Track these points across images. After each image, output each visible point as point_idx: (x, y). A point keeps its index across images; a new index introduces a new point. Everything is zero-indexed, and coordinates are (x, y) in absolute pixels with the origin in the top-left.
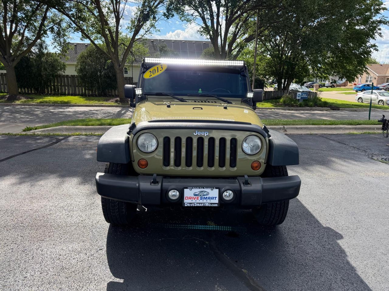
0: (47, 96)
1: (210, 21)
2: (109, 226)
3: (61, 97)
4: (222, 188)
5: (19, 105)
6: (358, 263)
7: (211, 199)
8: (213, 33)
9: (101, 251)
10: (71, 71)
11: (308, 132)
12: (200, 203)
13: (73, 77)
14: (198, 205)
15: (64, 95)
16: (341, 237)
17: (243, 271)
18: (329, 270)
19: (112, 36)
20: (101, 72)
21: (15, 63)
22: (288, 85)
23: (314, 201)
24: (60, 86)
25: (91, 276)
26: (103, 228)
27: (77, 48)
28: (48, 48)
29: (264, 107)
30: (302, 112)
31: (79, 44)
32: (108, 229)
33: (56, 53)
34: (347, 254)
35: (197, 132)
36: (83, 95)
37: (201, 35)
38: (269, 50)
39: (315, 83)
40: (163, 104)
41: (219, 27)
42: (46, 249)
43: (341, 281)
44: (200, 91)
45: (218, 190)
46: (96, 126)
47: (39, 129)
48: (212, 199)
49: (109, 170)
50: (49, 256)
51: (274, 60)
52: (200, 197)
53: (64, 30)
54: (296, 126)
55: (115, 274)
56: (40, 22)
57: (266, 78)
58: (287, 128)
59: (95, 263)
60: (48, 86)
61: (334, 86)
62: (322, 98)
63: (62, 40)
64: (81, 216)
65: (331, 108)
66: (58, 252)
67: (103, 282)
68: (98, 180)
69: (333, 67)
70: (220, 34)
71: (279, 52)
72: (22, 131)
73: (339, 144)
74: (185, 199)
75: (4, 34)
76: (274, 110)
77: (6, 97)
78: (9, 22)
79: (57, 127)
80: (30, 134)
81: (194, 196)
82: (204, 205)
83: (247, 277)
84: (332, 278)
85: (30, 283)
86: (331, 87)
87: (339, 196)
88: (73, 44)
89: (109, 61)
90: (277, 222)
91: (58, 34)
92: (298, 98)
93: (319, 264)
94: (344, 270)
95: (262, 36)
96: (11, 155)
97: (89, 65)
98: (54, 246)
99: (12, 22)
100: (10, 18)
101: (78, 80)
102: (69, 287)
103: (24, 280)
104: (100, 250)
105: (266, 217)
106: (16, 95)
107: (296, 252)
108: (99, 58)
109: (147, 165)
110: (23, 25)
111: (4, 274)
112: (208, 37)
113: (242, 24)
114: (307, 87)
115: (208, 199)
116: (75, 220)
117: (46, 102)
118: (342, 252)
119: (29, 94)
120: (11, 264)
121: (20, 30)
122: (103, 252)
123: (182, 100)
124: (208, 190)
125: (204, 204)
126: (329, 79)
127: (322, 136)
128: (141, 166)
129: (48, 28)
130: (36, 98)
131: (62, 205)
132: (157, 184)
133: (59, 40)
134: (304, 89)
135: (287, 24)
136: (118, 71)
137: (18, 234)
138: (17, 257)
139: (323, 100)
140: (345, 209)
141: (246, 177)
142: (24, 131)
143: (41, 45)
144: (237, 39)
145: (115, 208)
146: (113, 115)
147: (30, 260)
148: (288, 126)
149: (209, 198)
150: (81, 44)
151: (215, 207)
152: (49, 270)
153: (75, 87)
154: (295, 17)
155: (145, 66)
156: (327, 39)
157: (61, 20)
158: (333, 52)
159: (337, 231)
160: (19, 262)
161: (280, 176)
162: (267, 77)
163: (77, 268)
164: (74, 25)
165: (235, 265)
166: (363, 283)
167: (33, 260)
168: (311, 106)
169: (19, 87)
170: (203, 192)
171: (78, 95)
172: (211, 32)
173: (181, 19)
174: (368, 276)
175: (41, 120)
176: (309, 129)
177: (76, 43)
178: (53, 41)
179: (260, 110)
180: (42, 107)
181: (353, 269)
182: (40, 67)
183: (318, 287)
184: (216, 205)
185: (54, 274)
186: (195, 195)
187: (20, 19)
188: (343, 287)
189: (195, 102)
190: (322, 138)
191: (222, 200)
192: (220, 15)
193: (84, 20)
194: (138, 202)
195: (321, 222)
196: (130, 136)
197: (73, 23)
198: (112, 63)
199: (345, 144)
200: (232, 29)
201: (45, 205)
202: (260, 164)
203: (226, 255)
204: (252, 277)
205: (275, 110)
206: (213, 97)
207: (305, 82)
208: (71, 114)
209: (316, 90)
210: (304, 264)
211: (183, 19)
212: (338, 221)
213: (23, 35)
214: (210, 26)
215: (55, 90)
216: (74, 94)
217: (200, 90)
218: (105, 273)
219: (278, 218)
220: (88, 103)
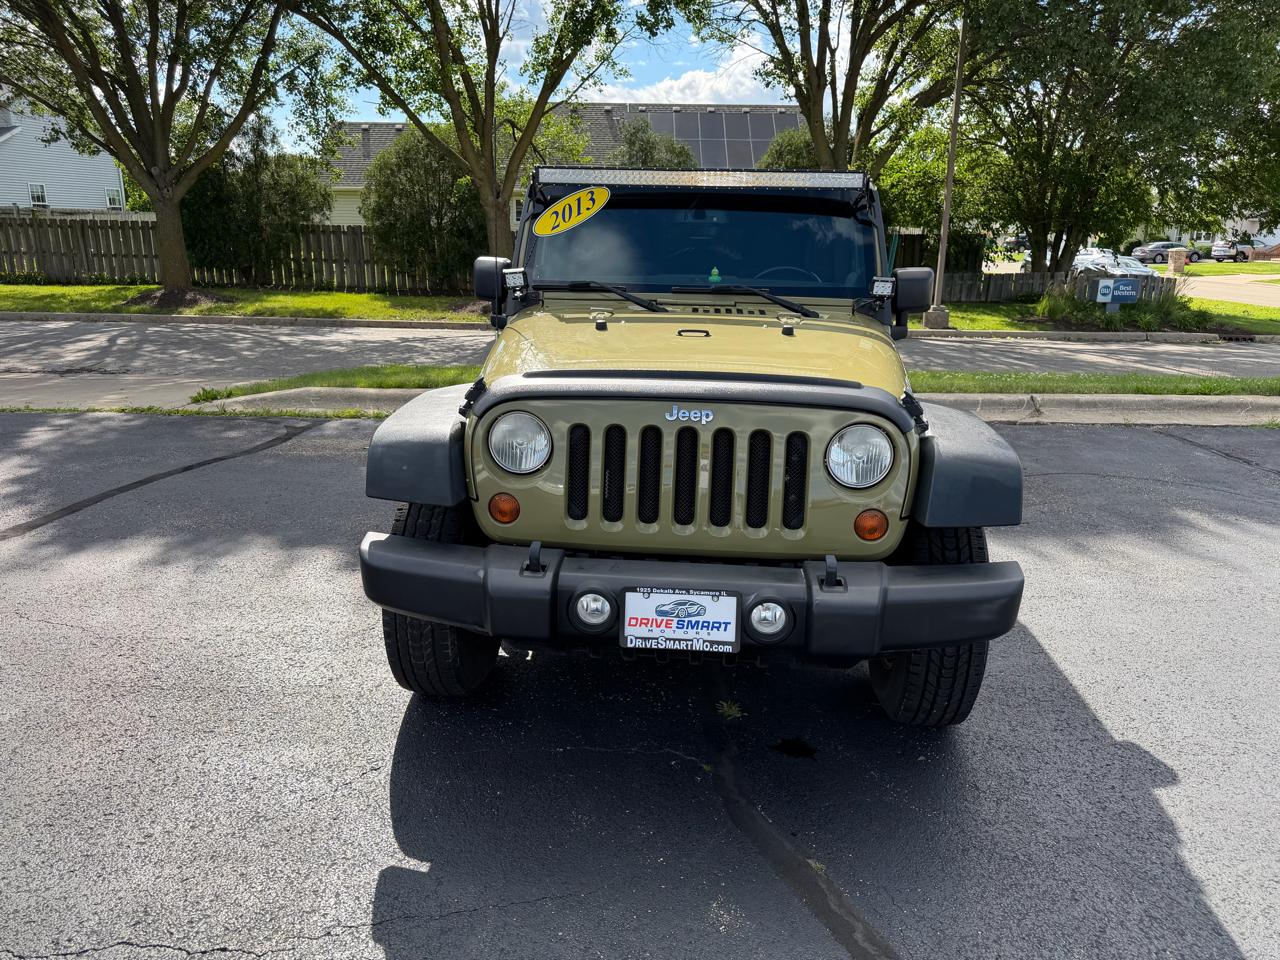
0: (274, 295)
1: (798, 37)
2: (408, 700)
3: (316, 297)
4: (750, 595)
5: (192, 320)
6: (1214, 868)
7: (713, 627)
8: (807, 80)
9: (376, 773)
10: (346, 214)
11: (1118, 419)
12: (675, 640)
13: (354, 231)
14: (670, 645)
15: (328, 288)
16: (1170, 778)
17: (809, 865)
18: (1105, 885)
19: (473, 98)
20: (440, 217)
21: (181, 191)
22: (1071, 253)
23: (1098, 651)
24: (315, 260)
25: (335, 846)
26: (391, 705)
27: (369, 139)
28: (281, 140)
29: (977, 328)
30: (1114, 347)
31: (376, 125)
32: (404, 709)
33: (301, 158)
34: (1181, 834)
35: (675, 412)
36: (384, 291)
37: (767, 85)
38: (1003, 132)
39: (1172, 246)
40: (586, 320)
41: (828, 55)
42: (216, 759)
43: (1141, 921)
44: (715, 276)
45: (733, 601)
46: (412, 388)
47: (238, 395)
48: (715, 630)
49: (405, 526)
50: (221, 781)
51: (1021, 167)
52: (676, 620)
53: (328, 84)
54: (1077, 397)
55: (407, 846)
56: (255, 59)
57: (992, 229)
58: (1045, 404)
59: (352, 807)
60: (281, 261)
61: (1246, 257)
62: (1190, 300)
63: (321, 114)
64: (329, 666)
65: (1224, 336)
66: (250, 769)
67: (368, 867)
68: (367, 556)
69: (1236, 189)
70: (829, 79)
71: (1040, 140)
72: (190, 401)
73: (1225, 461)
74: (630, 625)
75: (149, 101)
76: (1012, 340)
77: (156, 298)
78: (164, 60)
79: (293, 391)
80: (212, 410)
81: (655, 617)
82: (687, 646)
83: (821, 884)
84: (1112, 910)
85: (158, 853)
86: (1234, 258)
87: (1190, 641)
88: (356, 125)
89: (465, 180)
90: (947, 716)
91: (311, 95)
92: (1100, 299)
93: (1076, 860)
94: (1160, 887)
95: (980, 84)
96: (148, 473)
97: (403, 194)
98: (240, 751)
99: (172, 61)
100: (166, 47)
101: (370, 241)
102: (268, 873)
103: (142, 843)
104: (373, 769)
105: (906, 695)
106: (183, 291)
107: (1003, 816)
108: (435, 172)
109: (515, 514)
110: (206, 71)
111: (91, 823)
112: (792, 90)
113: (910, 45)
114: (1143, 260)
115: (703, 626)
116: (309, 675)
117: (272, 312)
118: (1166, 826)
119: (222, 286)
120: (114, 794)
121: (195, 83)
122: (382, 776)
123: (652, 307)
124: (704, 600)
125: (690, 643)
126: (1224, 231)
127: (1167, 431)
128: (499, 517)
129: (278, 77)
130: (243, 300)
131: (277, 629)
132: (541, 574)
133: (313, 114)
134: (1131, 266)
135: (1065, 39)
136: (491, 213)
137: (142, 711)
138: (132, 776)
139: (1194, 306)
140: (1204, 684)
141: (831, 560)
142: (196, 401)
143: (259, 133)
144: (890, 95)
145: (422, 643)
146: (472, 354)
147: (168, 787)
148: (1047, 397)
149: (706, 624)
150: (381, 125)
151: (723, 653)
152: (217, 819)
153: (360, 264)
154: (1100, 12)
155: (539, 196)
156: (1215, 89)
157: (318, 51)
158: (1237, 134)
159: (1160, 756)
160: (136, 791)
161: (958, 561)
162: (996, 226)
163: (298, 819)
164: (357, 65)
165: (788, 846)
166: (1221, 935)
167: (176, 789)
168: (1148, 328)
169: (192, 266)
170: (685, 604)
171: (370, 290)
172: (801, 76)
173: (698, 34)
174: (1242, 912)
175: (249, 367)
176: (1124, 409)
177: (366, 123)
178: (293, 119)
179: (965, 339)
180: (258, 328)
181: (1192, 886)
182: (255, 200)
183: (1055, 934)
184: (729, 649)
185: (229, 831)
186: (661, 613)
187: (196, 52)
188: (1146, 941)
189: (695, 311)
190: (1168, 439)
191: (748, 635)
192: (831, 15)
193: (387, 46)
194: (483, 627)
195: (1108, 724)
196: (467, 421)
197: (354, 60)
198: (475, 186)
199: (1248, 463)
200: (872, 63)
201: (229, 629)
202: (886, 519)
203: (763, 809)
204: (837, 886)
205: (1019, 340)
206: (755, 294)
207: (1138, 244)
208: (342, 349)
209: (1176, 270)
210: (1022, 858)
211: (705, 32)
212: (1172, 723)
213: (203, 101)
214: (798, 55)
215: (299, 274)
216: (358, 286)
217: (715, 271)
218: (379, 840)
219: (949, 701)
220: (398, 315)
